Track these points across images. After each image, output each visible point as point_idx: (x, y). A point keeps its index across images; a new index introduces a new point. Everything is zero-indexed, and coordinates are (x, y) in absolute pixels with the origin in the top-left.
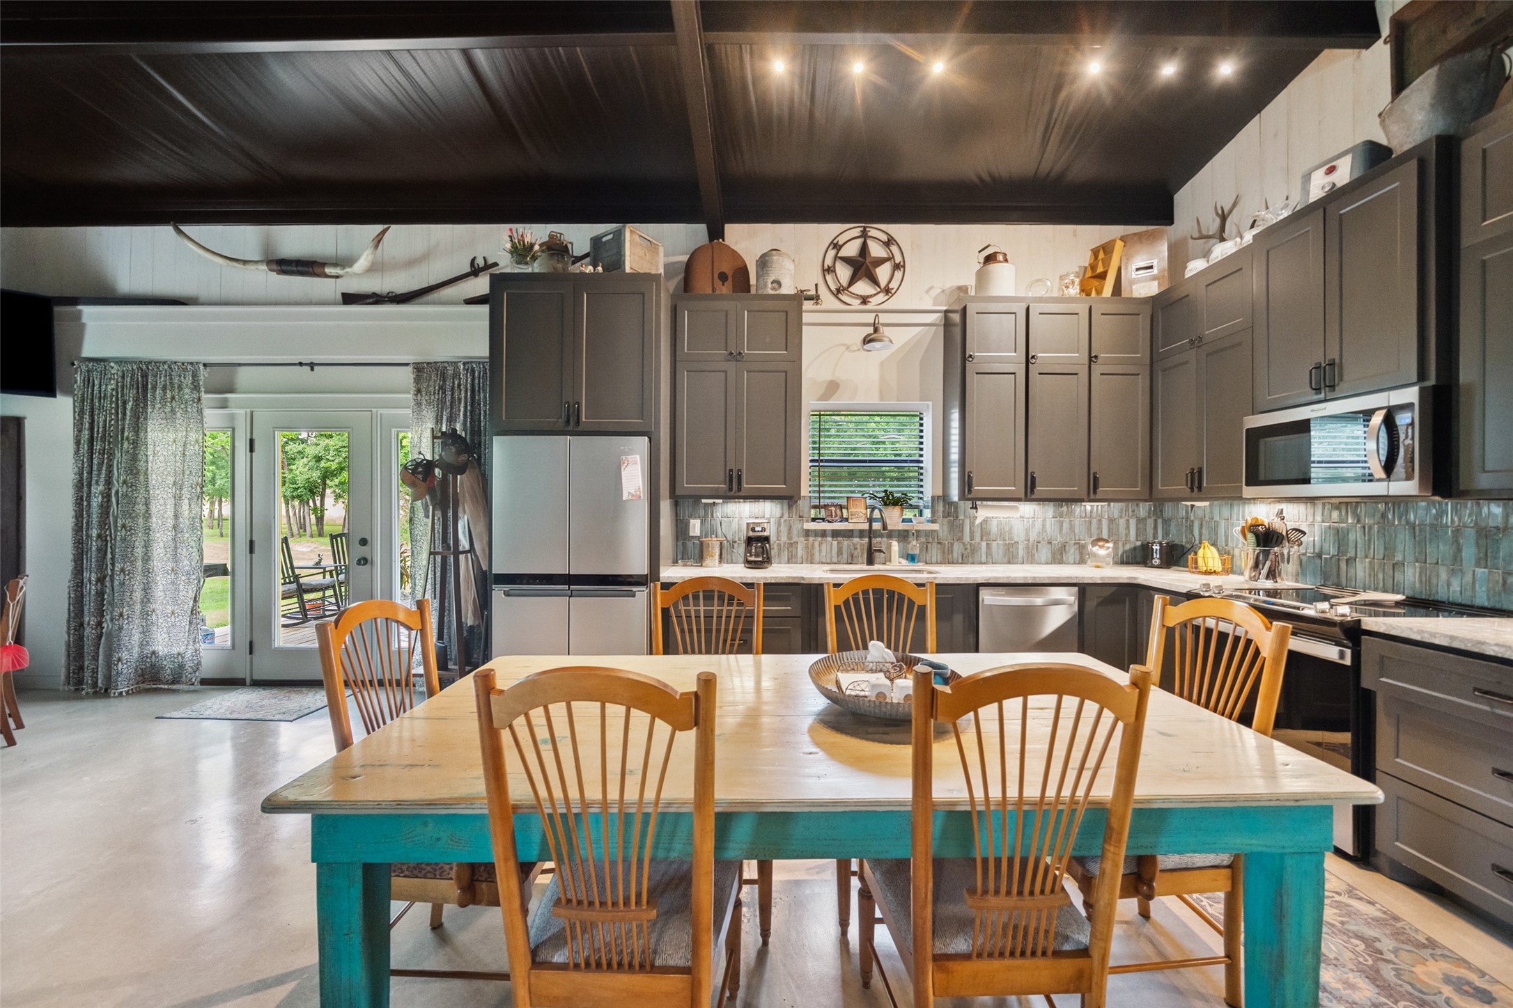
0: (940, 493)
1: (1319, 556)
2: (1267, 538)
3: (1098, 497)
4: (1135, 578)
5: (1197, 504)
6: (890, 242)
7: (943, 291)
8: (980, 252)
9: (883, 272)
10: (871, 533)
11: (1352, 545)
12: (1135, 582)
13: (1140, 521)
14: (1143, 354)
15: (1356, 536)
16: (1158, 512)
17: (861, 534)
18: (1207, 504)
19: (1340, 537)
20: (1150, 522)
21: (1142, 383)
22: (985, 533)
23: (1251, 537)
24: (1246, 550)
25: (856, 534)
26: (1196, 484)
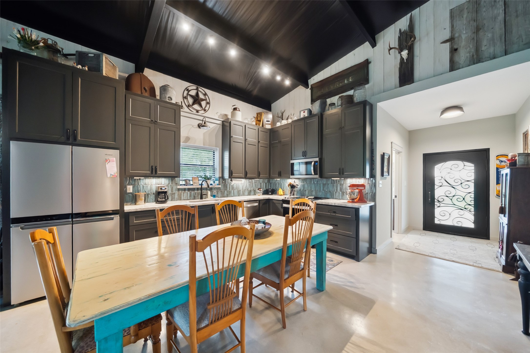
0: (221, 176)
1: (300, 190)
2: (292, 187)
3: (260, 177)
4: (269, 197)
5: (278, 179)
6: (205, 94)
7: (221, 114)
8: (233, 106)
9: (203, 103)
10: (201, 189)
11: (305, 187)
12: (269, 198)
13: (266, 184)
14: (268, 142)
15: (306, 186)
16: (269, 181)
17: (198, 189)
18: (279, 179)
19: (304, 186)
20: (267, 184)
21: (268, 149)
22: (233, 188)
23: (290, 186)
24: (288, 189)
25: (196, 189)
26: (280, 175)
